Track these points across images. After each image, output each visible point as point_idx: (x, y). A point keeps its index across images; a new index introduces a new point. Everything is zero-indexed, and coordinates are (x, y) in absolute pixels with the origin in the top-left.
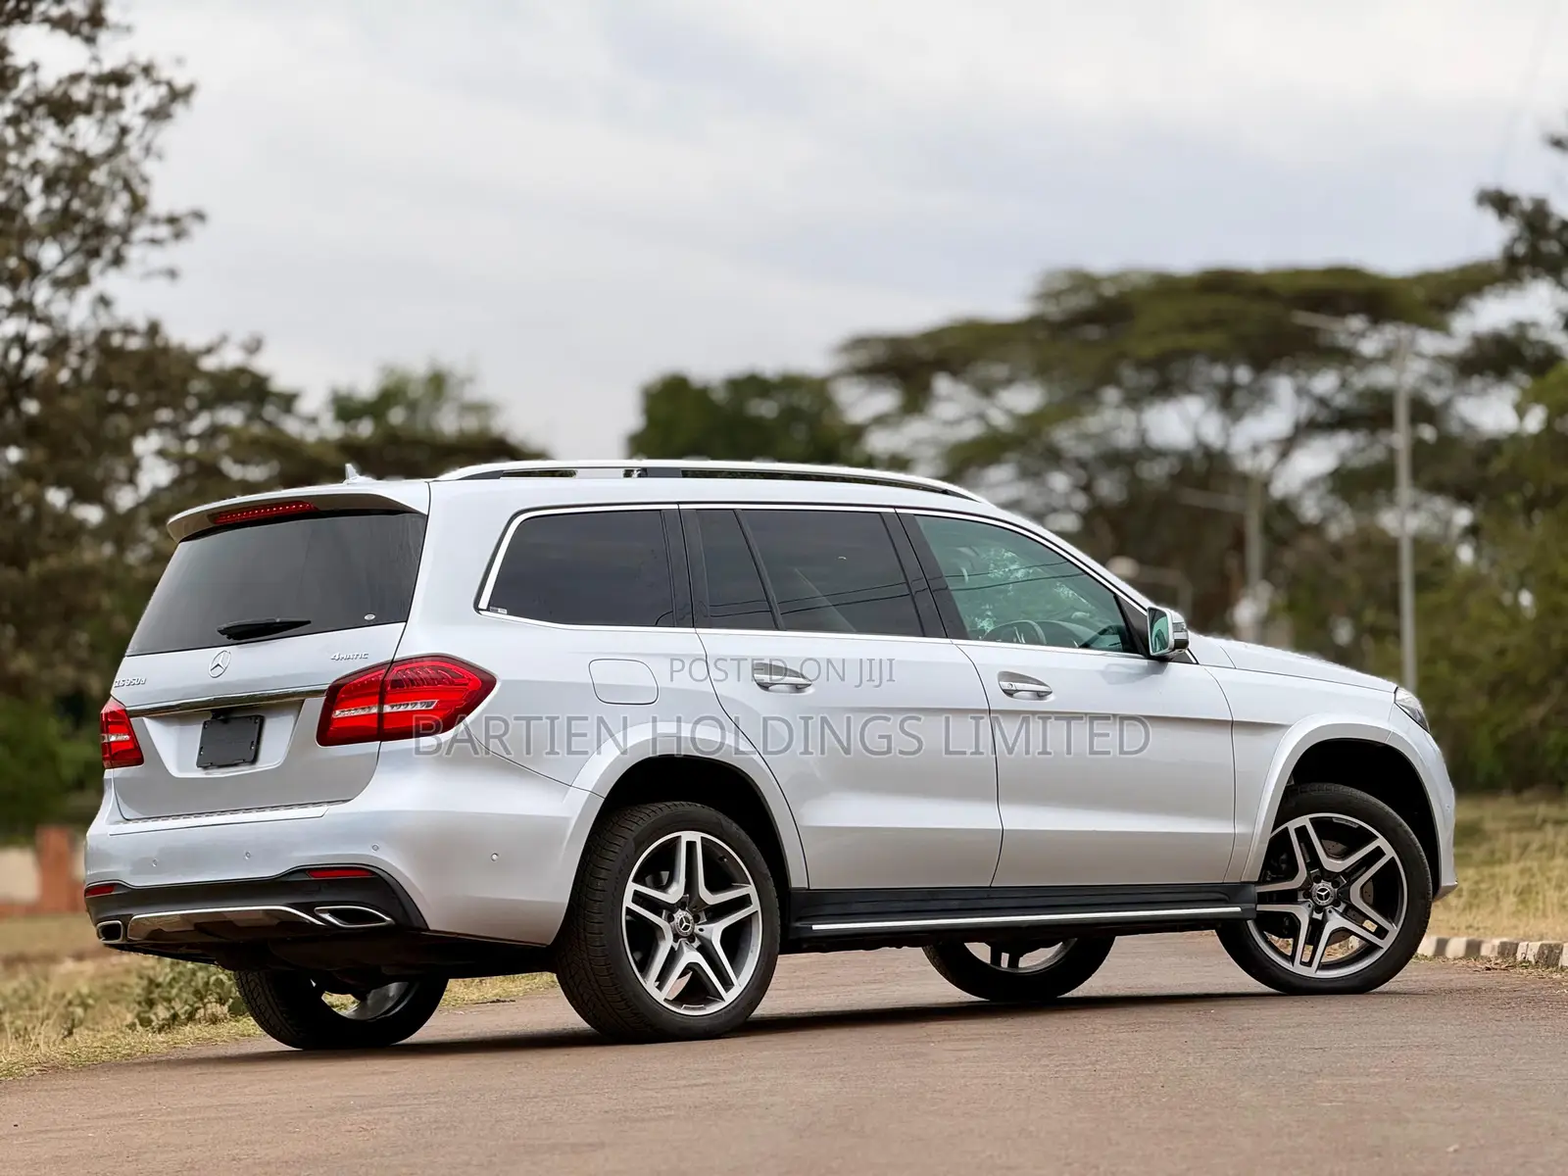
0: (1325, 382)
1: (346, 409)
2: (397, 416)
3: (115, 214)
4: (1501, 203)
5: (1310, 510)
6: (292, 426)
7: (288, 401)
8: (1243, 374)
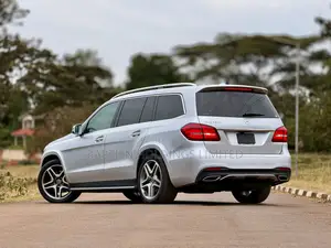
0: (280, 61)
1: (68, 59)
2: (79, 62)
3: (8, 10)
4: (320, 21)
5: (275, 89)
6: (56, 63)
7: (54, 57)
8: (262, 58)
